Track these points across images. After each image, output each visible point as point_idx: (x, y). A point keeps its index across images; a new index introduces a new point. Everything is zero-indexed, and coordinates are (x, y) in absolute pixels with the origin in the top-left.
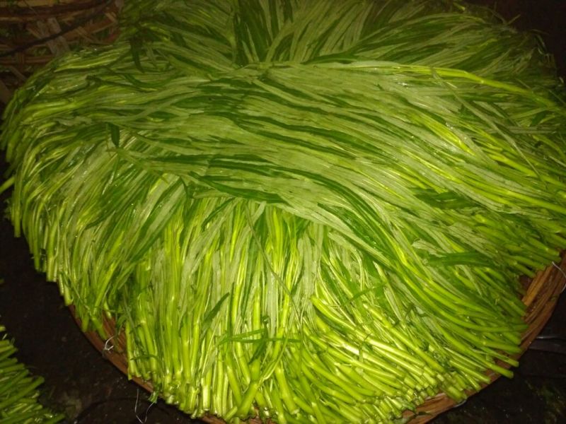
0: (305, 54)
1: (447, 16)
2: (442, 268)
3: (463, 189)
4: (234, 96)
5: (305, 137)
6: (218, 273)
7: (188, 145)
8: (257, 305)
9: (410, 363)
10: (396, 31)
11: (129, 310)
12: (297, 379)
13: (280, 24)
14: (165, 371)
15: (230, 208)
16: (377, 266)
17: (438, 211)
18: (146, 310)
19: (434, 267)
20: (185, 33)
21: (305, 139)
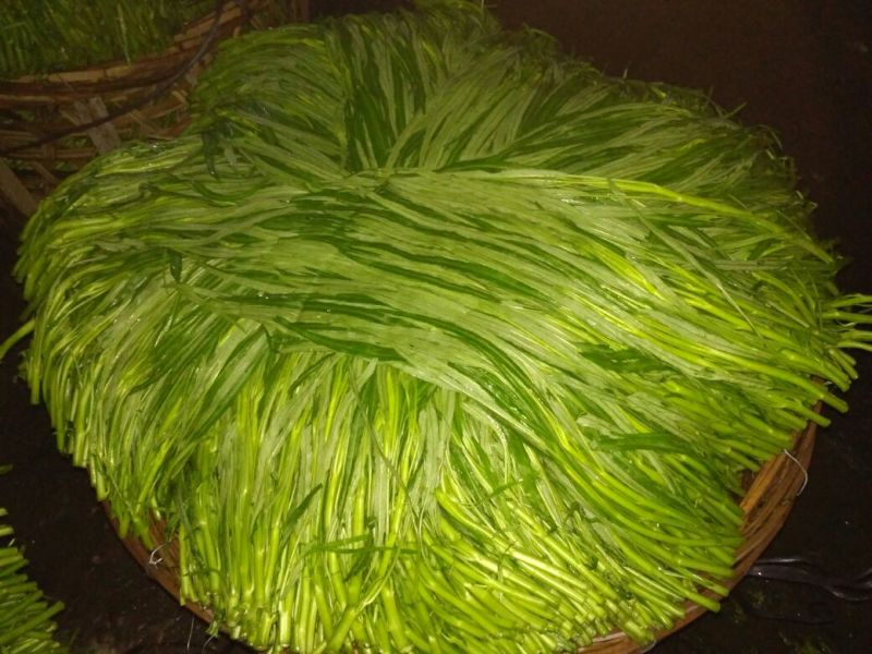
0: (440, 157)
1: (639, 106)
2: (618, 454)
3: (649, 346)
4: (340, 214)
5: (435, 270)
6: (309, 456)
7: (275, 280)
8: (361, 501)
9: (571, 586)
10: (565, 128)
11: (184, 506)
12: (413, 606)
13: (408, 115)
14: (230, 590)
15: (328, 366)
16: (529, 451)
17: (612, 375)
18: (207, 506)
19: (607, 452)
20: (277, 127)
21: (434, 274)
